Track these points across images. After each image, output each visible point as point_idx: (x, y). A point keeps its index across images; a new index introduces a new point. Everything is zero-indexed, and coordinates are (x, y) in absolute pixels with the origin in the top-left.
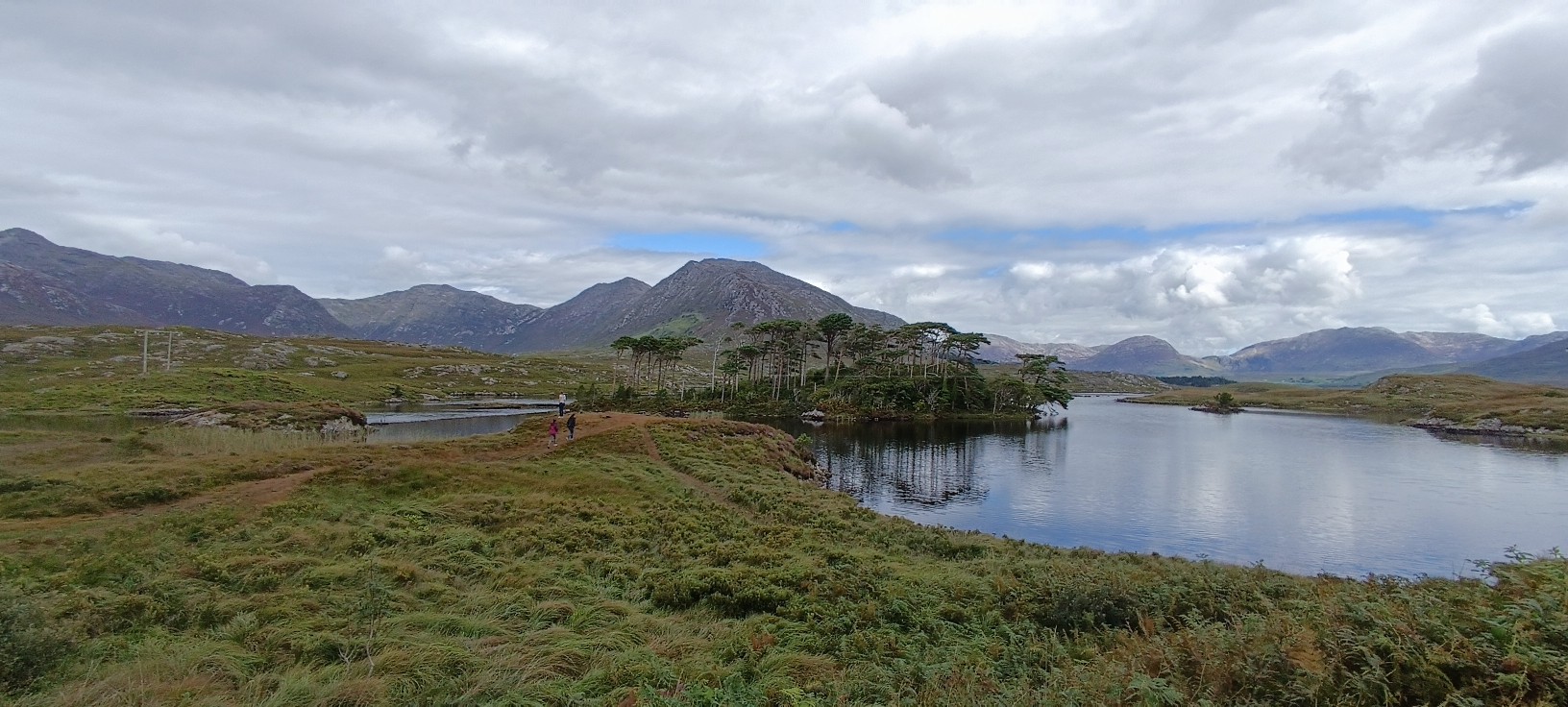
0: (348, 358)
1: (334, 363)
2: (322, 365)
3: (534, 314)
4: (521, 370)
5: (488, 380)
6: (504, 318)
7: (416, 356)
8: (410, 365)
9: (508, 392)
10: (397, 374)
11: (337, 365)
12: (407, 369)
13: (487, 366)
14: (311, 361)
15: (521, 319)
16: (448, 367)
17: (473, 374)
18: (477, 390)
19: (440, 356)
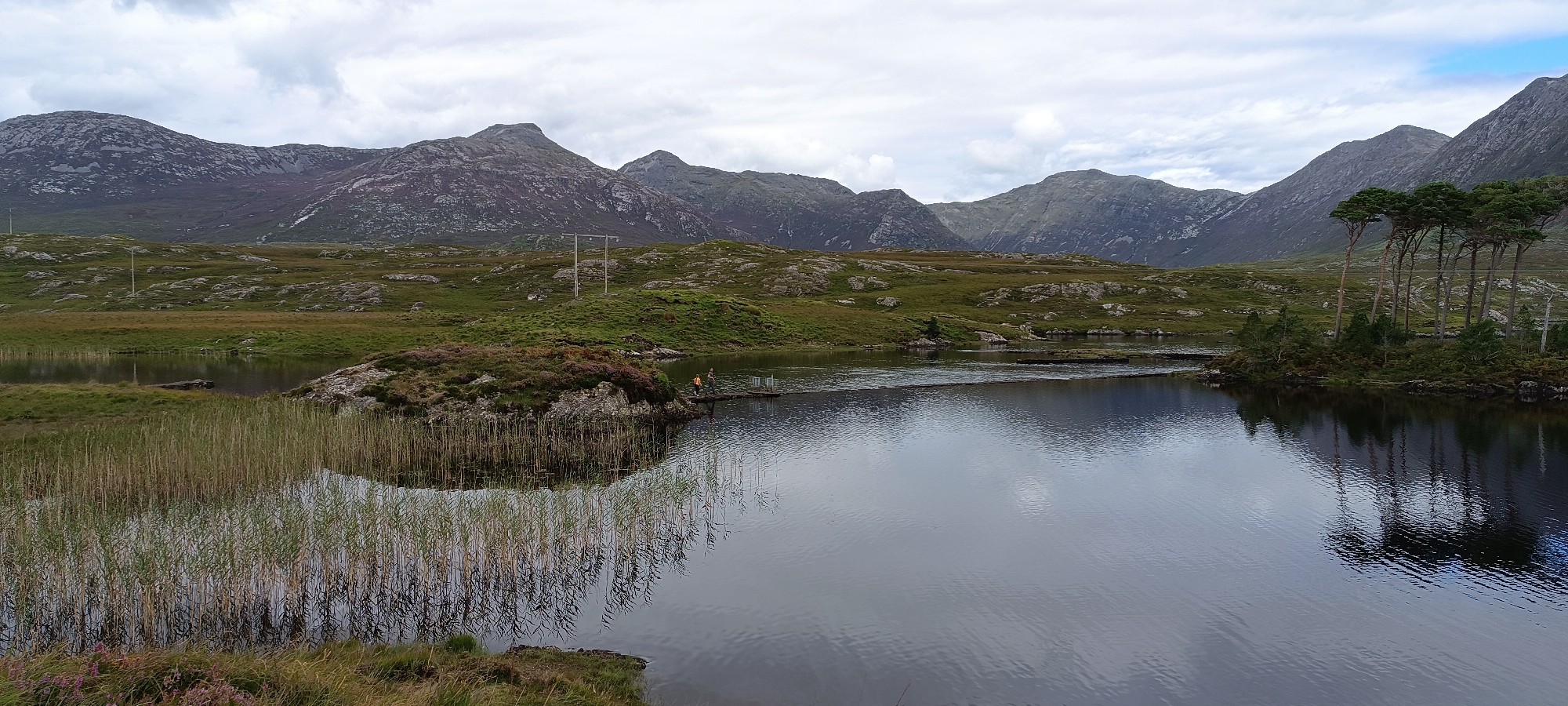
0: (907, 277)
1: (884, 284)
2: (870, 288)
3: (1230, 204)
4: (1176, 289)
5: (1114, 308)
6: (1182, 213)
7: (1008, 271)
8: (992, 286)
9: (1146, 330)
10: (969, 301)
11: (890, 287)
12: (984, 292)
13: (1115, 284)
14: (856, 283)
15: (1208, 213)
16: (1048, 288)
17: (1090, 298)
18: (1091, 327)
19: (1046, 270)
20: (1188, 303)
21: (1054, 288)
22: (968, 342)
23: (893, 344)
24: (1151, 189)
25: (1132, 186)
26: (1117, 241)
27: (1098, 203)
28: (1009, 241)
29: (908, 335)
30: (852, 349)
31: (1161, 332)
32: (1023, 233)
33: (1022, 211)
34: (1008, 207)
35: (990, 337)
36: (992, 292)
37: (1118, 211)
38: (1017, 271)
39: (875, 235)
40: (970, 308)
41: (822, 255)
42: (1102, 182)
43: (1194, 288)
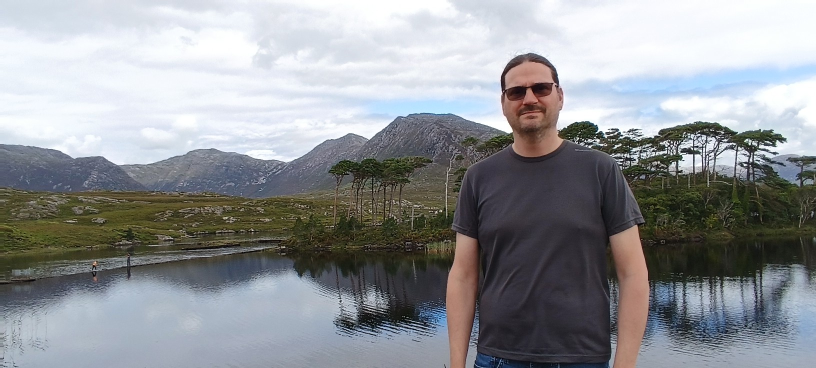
1: (96, 210)
5: (229, 219)
6: (257, 171)
7: (170, 201)
8: (163, 210)
9: (245, 229)
10: (150, 218)
11: (100, 212)
12: (158, 213)
13: (229, 207)
14: (77, 210)
15: (270, 171)
16: (194, 210)
17: (216, 214)
18: (218, 229)
19: (192, 200)
20: (265, 215)
21: (197, 210)
22: (151, 241)
23: (106, 245)
24: (242, 159)
25: (233, 157)
26: (227, 185)
27: (216, 165)
28: (168, 185)
29: (115, 239)
30: (79, 249)
31: (253, 230)
32: (177, 181)
33: (175, 170)
34: (168, 167)
35: (164, 238)
36: (162, 213)
37: (227, 170)
38: (176, 201)
39: (87, 182)
40: (150, 222)
41: (53, 194)
42: (217, 155)
43: (267, 208)
